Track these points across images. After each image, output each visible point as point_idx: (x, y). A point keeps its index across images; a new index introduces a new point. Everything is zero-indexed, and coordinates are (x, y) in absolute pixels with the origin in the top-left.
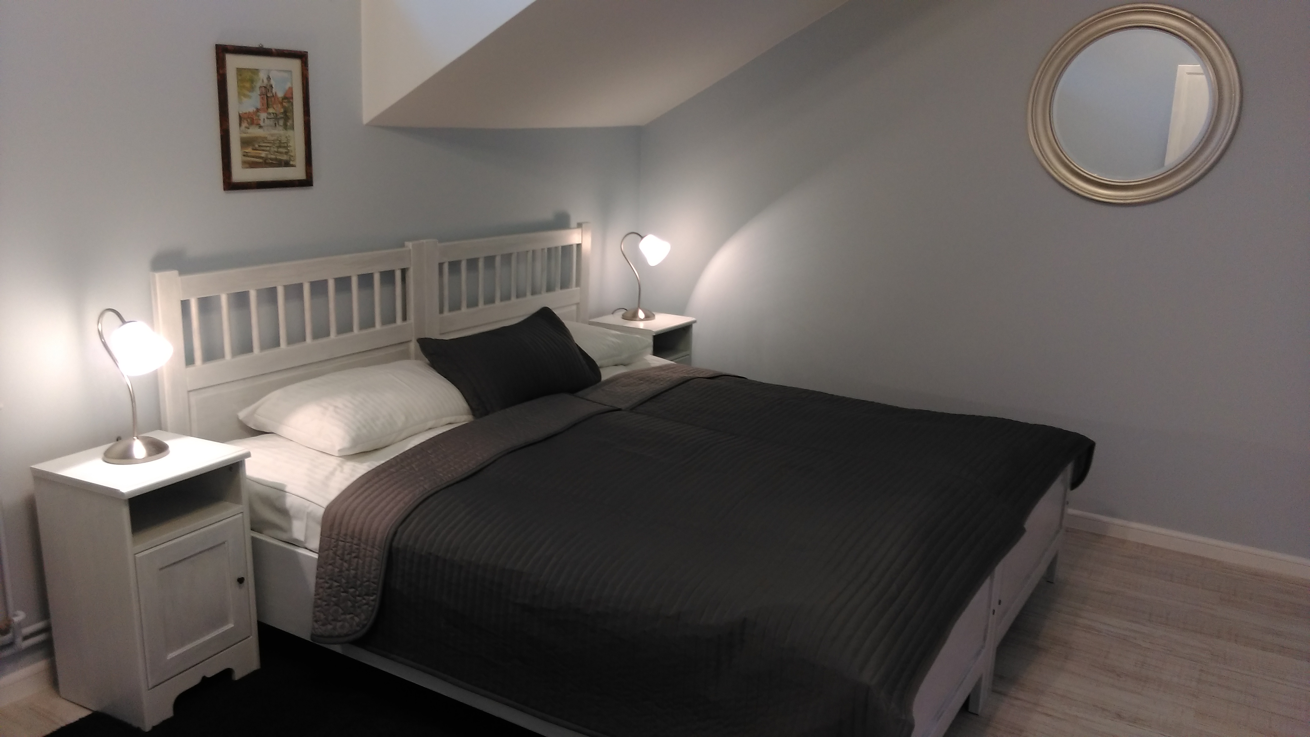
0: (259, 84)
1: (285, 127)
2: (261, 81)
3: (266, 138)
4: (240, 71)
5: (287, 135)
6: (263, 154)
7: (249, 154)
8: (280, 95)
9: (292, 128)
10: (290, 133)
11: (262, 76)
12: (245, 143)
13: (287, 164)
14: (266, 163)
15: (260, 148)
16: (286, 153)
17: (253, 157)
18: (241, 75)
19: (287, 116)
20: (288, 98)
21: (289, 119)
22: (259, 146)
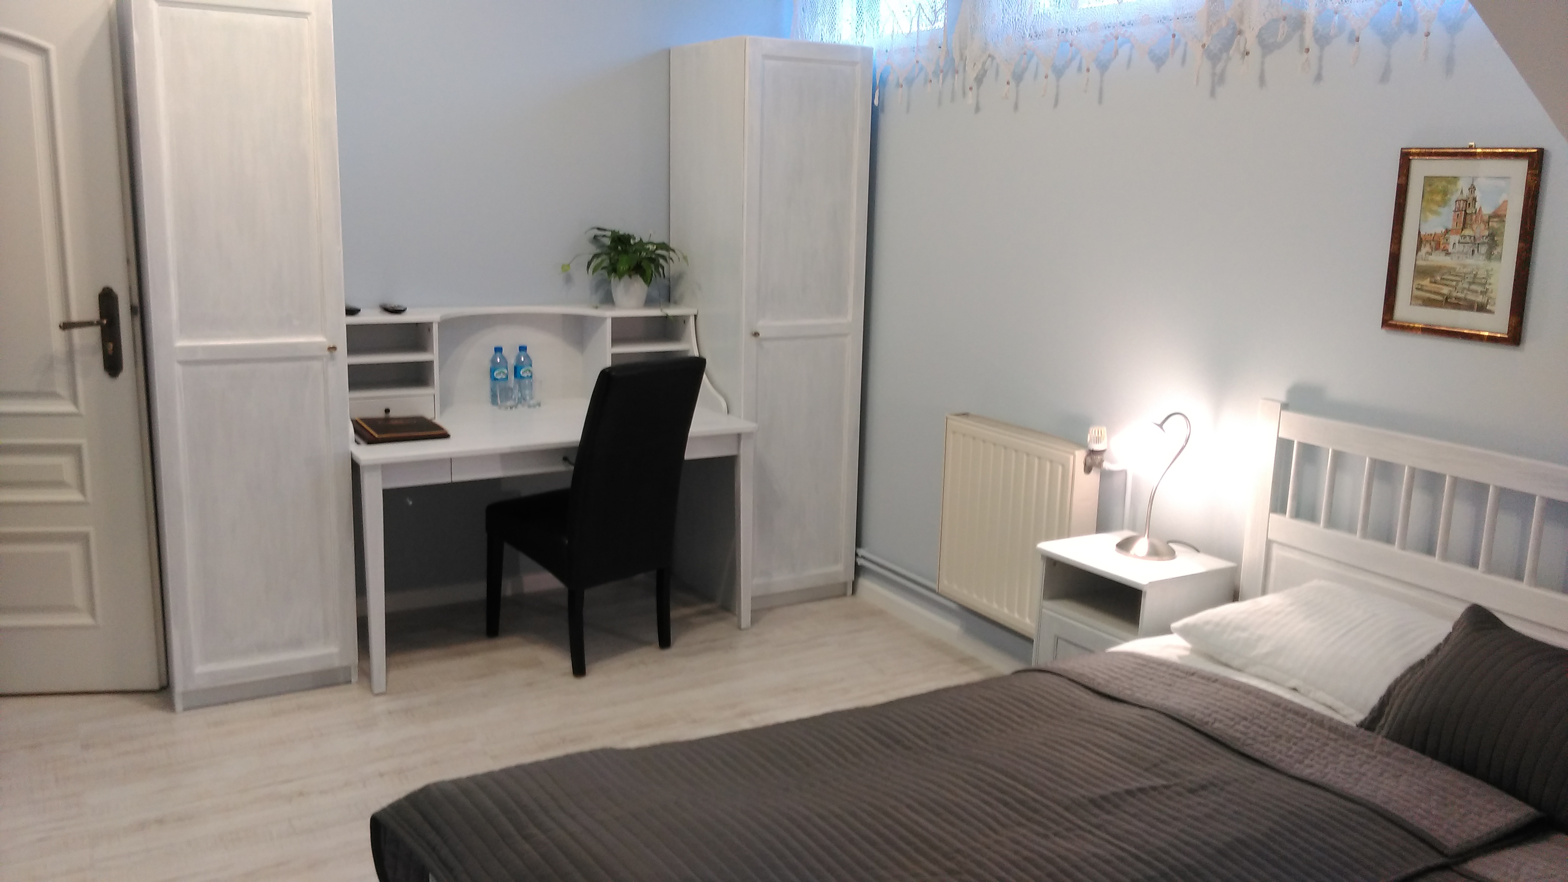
0: (1456, 196)
1: (1489, 256)
2: (1459, 192)
3: (1454, 269)
4: (1429, 181)
5: (1490, 268)
6: (1445, 290)
7: (1424, 288)
8: (1487, 211)
9: (1499, 258)
10: (1493, 265)
11: (1463, 185)
12: (1420, 272)
13: (1481, 308)
14: (1448, 302)
15: (1444, 282)
16: (1484, 293)
17: (1430, 292)
18: (1430, 185)
19: (1493, 240)
20: (1499, 216)
21: (1497, 245)
22: (1442, 279)
